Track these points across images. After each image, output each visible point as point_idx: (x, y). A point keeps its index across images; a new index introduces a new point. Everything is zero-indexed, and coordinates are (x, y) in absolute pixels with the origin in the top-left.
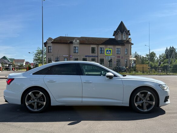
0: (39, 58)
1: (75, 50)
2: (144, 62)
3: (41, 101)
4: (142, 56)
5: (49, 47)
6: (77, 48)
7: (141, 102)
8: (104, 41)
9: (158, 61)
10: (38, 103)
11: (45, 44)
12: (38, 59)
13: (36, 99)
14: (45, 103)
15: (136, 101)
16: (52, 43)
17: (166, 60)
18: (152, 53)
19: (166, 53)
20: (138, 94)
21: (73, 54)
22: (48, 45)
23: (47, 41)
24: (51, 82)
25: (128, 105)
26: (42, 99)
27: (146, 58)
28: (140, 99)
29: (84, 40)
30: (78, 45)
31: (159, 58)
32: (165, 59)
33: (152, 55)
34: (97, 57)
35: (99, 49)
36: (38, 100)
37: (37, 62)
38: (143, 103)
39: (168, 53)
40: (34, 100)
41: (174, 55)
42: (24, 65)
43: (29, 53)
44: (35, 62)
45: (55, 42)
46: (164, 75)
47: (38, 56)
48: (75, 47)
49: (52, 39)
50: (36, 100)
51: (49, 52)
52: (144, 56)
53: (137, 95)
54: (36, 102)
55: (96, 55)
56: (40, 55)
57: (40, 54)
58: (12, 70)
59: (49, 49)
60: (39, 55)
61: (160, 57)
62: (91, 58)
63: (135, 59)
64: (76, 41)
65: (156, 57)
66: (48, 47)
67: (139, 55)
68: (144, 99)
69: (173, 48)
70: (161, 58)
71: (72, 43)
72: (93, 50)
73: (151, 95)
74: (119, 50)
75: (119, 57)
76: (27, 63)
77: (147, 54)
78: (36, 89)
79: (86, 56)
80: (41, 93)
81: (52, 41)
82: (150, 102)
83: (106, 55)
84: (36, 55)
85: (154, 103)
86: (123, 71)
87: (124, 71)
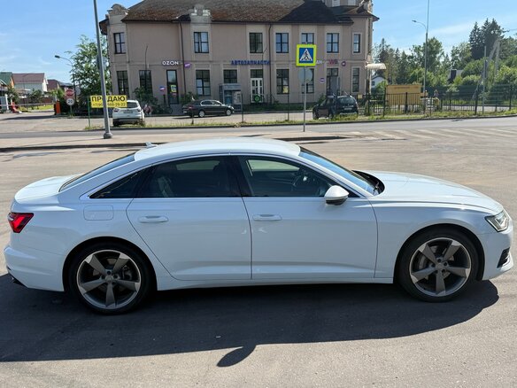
0: (89, 70)
1: (199, 43)
2: (408, 69)
3: (127, 278)
4: (401, 52)
5: (115, 34)
6: (204, 38)
7: (430, 270)
8: (289, 11)
9: (447, 67)
10: (117, 287)
11: (104, 26)
12: (86, 75)
13: (109, 273)
14: (138, 285)
15: (415, 269)
16: (123, 21)
17: (472, 65)
18: (432, 40)
19: (471, 39)
20: (422, 248)
21: (194, 57)
22: (112, 29)
23: (107, 16)
24: (153, 221)
25: (391, 281)
26: (129, 274)
27: (412, 57)
28: (428, 262)
29: (226, 7)
30: (207, 28)
31: (450, 58)
32: (468, 60)
33: (432, 48)
34: (269, 63)
35: (274, 39)
36: (116, 277)
37: (83, 83)
38: (436, 272)
39: (477, 41)
40: (103, 277)
41: (498, 51)
42: (45, 89)
43: (56, 57)
44: (77, 83)
45: (134, 18)
46: (468, 118)
47: (84, 65)
48: (199, 33)
49: (123, 8)
50: (109, 278)
51: (116, 53)
52: (409, 53)
53: (419, 252)
54: (110, 281)
55: (264, 59)
56: (90, 61)
57: (90, 57)
58: (11, 108)
59: (118, 41)
60: (86, 59)
61: (453, 55)
62: (250, 68)
63: (382, 66)
64: (200, 14)
65: (443, 54)
66: (112, 36)
67: (391, 50)
68: (439, 261)
69: (494, 23)
70: (456, 58)
71: (186, 19)
72: (255, 42)
73: (460, 249)
74: (335, 40)
75: (335, 62)
76: (52, 83)
77: (417, 45)
78: (106, 246)
79: (234, 63)
80: (123, 256)
81: (122, 17)
82: (456, 270)
83: (298, 64)
84: (77, 59)
85: (468, 272)
86: (348, 111)
87: (352, 111)
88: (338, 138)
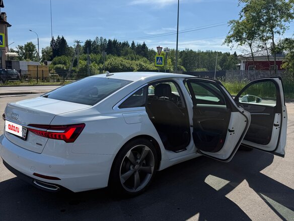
14: (152, 169)
18: (30, 44)
19: (51, 46)
27: (18, 52)
33: (30, 48)
39: (55, 46)
63: (16, 54)
65: (37, 52)
69: (63, 39)
86: (14, 79)
87: (17, 79)
88: (32, 93)
